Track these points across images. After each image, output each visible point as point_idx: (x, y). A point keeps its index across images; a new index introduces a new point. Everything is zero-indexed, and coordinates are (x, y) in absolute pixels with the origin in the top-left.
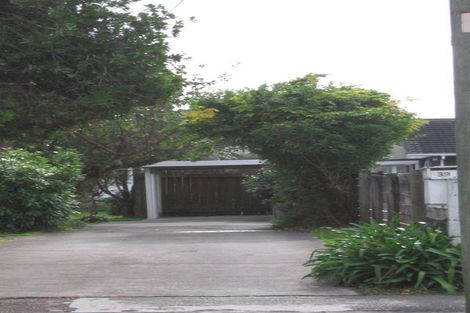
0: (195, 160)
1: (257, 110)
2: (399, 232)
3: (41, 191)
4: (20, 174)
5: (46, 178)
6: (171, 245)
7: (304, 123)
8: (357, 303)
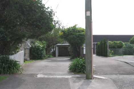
0: (62, 44)
1: (68, 33)
2: (80, 60)
3: (41, 50)
4: (38, 47)
5: (41, 47)
6: (55, 63)
7: (74, 36)
8: (73, 76)
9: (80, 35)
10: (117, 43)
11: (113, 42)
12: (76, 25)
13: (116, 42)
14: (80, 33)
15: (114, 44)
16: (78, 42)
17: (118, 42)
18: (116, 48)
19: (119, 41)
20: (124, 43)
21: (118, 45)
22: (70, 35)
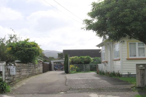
9: (29, 50)
10: (84, 59)
11: (80, 57)
12: (28, 40)
13: (83, 57)
14: (30, 49)
15: (81, 59)
16: (26, 58)
17: (85, 57)
18: (83, 64)
19: (87, 56)
20: (92, 59)
21: (85, 60)
22: (19, 50)
